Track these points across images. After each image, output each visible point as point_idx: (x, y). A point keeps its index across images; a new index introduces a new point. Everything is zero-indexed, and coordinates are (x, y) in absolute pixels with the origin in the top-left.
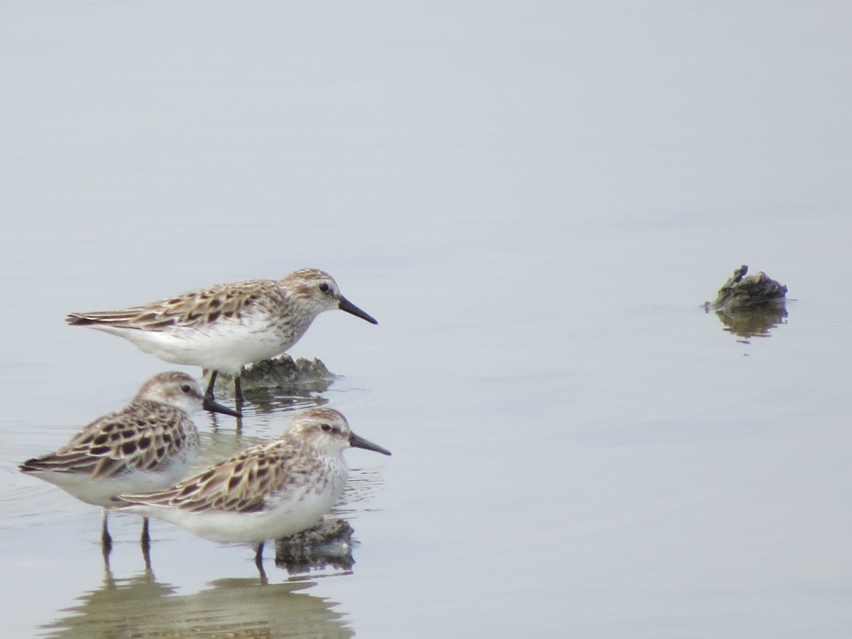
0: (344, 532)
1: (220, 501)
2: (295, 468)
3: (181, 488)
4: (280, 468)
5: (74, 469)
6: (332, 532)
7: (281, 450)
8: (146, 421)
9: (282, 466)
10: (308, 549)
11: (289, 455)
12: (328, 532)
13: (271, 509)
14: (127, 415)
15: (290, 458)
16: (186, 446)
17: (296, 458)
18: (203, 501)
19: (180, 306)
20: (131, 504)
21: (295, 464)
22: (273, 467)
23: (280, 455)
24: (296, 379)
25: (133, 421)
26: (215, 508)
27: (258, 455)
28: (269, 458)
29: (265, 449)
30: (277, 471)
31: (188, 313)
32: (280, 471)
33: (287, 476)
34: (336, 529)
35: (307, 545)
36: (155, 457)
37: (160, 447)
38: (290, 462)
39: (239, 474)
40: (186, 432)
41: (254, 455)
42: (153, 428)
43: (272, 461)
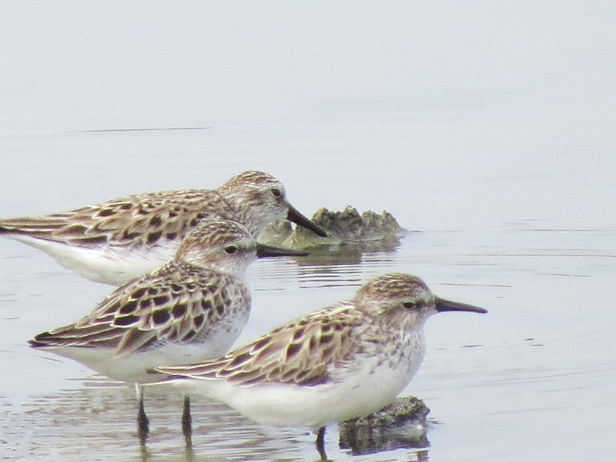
0: (418, 411)
1: (276, 371)
2: (364, 337)
3: (231, 358)
4: (347, 336)
5: (92, 343)
6: (404, 412)
7: (348, 316)
8: (182, 286)
9: (349, 333)
10: (376, 431)
11: (358, 322)
12: (399, 412)
13: (337, 381)
14: (161, 278)
15: (359, 325)
16: (231, 313)
17: (365, 326)
18: (257, 371)
19: (113, 221)
20: (171, 378)
21: (365, 332)
22: (338, 334)
23: (348, 322)
24: (363, 235)
25: (167, 285)
26: (269, 379)
27: (322, 320)
28: (334, 324)
29: (329, 314)
30: (343, 338)
31: (123, 231)
32: (348, 340)
33: (354, 345)
34: (410, 408)
35: (375, 427)
36: (192, 326)
37: (198, 315)
38: (359, 330)
39: (298, 341)
40: (231, 297)
41: (317, 320)
42: (191, 294)
43: (338, 327)
